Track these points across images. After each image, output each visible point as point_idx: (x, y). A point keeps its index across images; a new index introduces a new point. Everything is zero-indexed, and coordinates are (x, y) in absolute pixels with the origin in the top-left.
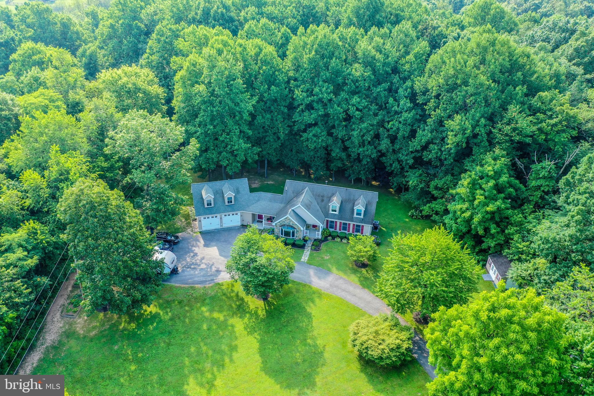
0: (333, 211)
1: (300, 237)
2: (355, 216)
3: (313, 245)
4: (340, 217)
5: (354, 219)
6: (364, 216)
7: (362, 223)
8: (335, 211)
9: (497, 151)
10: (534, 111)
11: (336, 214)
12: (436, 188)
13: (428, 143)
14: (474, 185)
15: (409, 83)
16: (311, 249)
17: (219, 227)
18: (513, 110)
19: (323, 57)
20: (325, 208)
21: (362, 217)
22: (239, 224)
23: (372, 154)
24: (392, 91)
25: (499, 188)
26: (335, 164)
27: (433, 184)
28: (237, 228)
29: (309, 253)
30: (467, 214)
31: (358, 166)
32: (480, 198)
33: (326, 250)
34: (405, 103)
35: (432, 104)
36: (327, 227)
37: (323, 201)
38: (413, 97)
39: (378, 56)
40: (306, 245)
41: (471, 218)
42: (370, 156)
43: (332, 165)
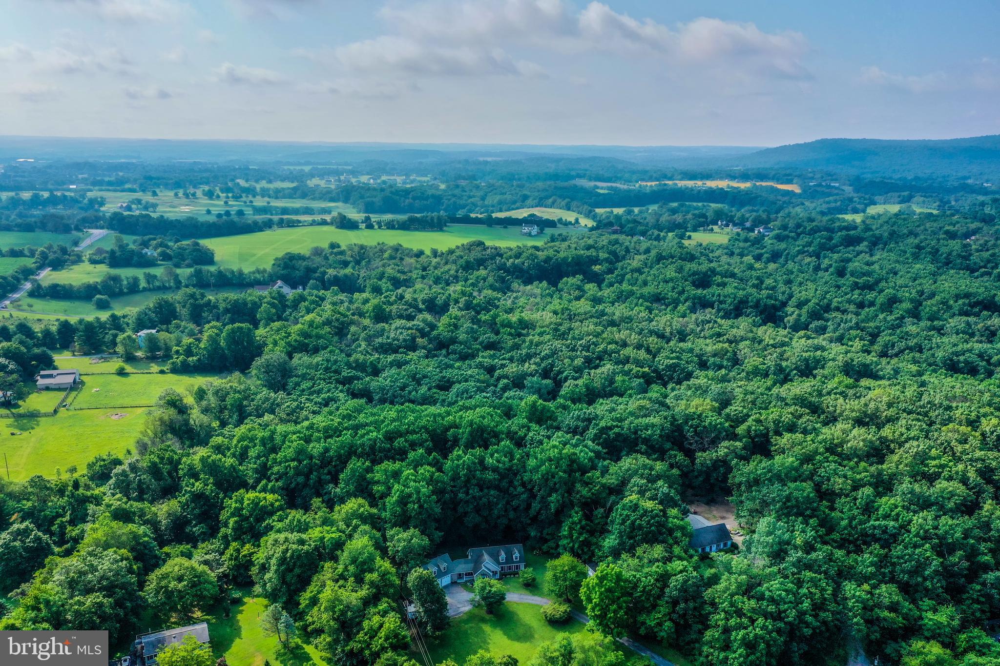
0: (502, 560)
4: (506, 563)
5: (514, 561)
9: (576, 509)
10: (586, 484)
11: (504, 562)
12: (548, 534)
13: (540, 509)
14: (571, 529)
15: (519, 477)
18: (578, 486)
19: (470, 471)
20: (498, 559)
21: (518, 559)
22: (450, 582)
23: (505, 521)
24: (511, 483)
25: (582, 528)
27: (545, 532)
30: (571, 545)
32: (575, 535)
34: (520, 489)
35: (536, 488)
37: (495, 555)
38: (523, 485)
39: (500, 465)
41: (574, 546)
42: (504, 523)
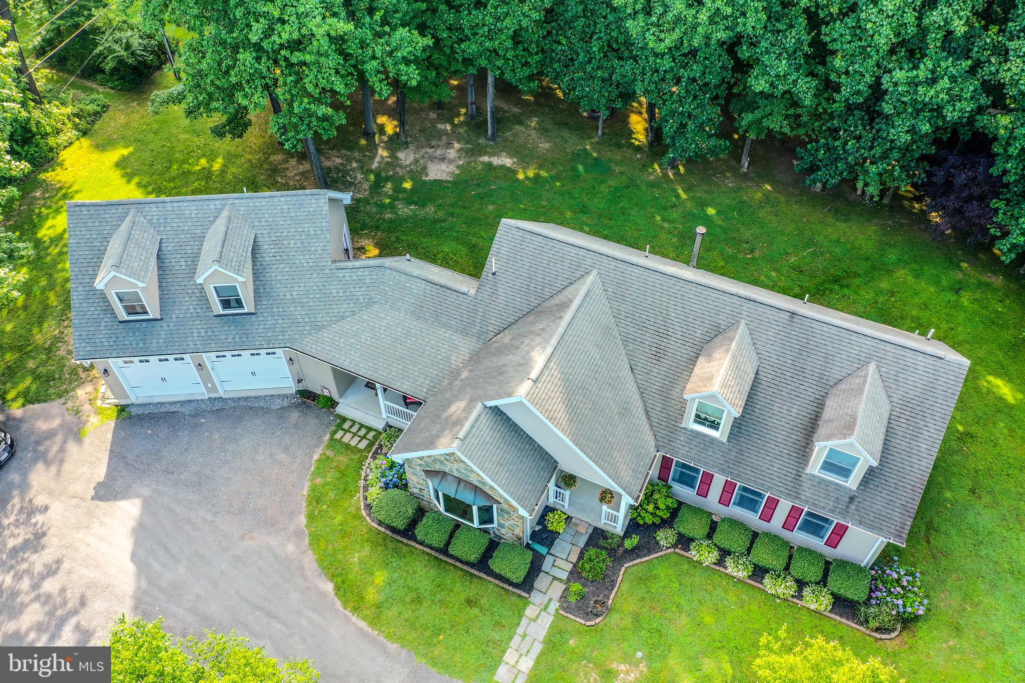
0: (699, 419)
1: (518, 531)
2: (814, 467)
3: (575, 574)
4: (734, 458)
5: (806, 485)
6: (865, 482)
7: (845, 513)
8: (714, 425)
11: (712, 440)
16: (564, 597)
17: (200, 392)
20: (665, 394)
21: (852, 482)
22: (290, 386)
23: (954, 99)
26: (758, 114)
28: (278, 404)
29: (547, 620)
31: (858, 138)
33: (637, 619)
36: (663, 476)
37: (658, 354)
40: (547, 565)
42: (939, 109)
43: (748, 118)
